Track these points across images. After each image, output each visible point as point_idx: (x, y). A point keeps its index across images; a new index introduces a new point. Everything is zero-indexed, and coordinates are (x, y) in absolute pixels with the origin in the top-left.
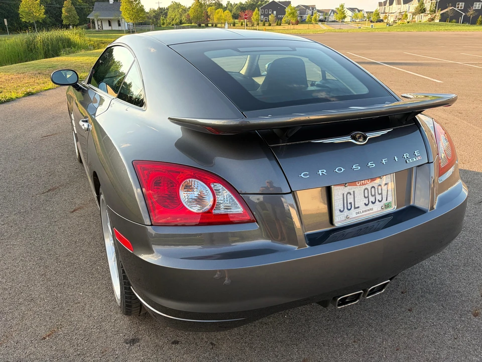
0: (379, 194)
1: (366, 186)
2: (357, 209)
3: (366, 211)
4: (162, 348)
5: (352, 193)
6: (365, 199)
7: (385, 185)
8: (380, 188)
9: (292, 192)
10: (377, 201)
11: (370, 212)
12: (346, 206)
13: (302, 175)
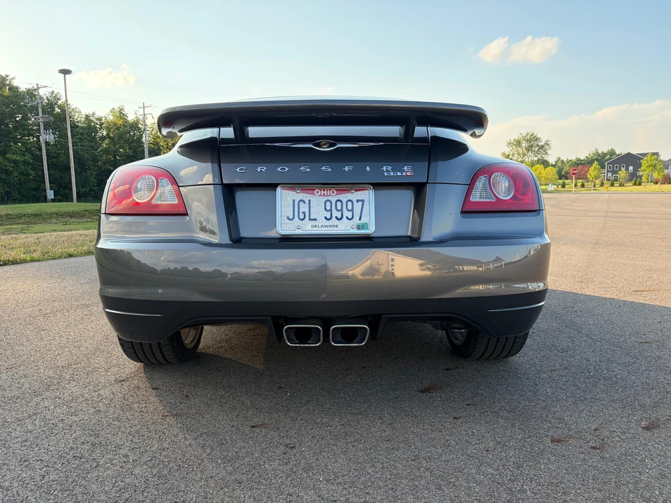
0: (349, 211)
1: (330, 198)
2: (313, 222)
3: (326, 226)
4: (139, 389)
5: (307, 202)
6: (326, 212)
7: (358, 201)
8: (350, 203)
9: (222, 184)
10: (344, 217)
11: (334, 228)
12: (297, 214)
13: (238, 170)
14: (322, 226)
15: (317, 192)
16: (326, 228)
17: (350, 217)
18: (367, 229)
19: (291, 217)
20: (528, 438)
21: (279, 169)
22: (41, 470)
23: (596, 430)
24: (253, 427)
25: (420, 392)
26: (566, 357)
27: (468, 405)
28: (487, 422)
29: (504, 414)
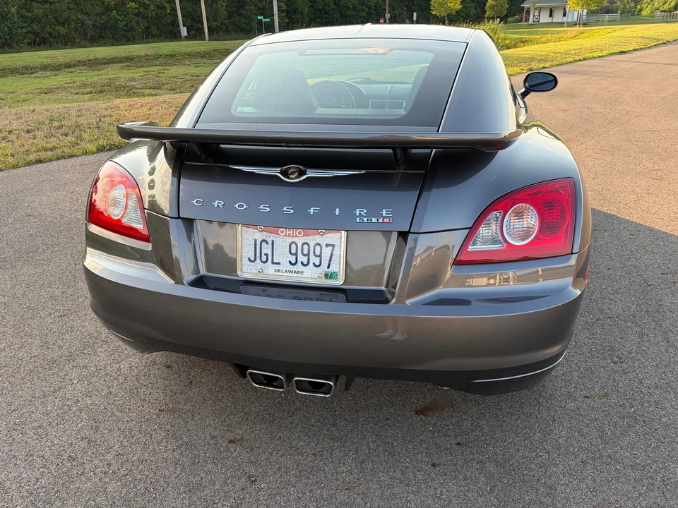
0: (316, 256)
1: (296, 240)
2: (276, 265)
3: (290, 272)
4: (154, 364)
5: (270, 242)
6: (291, 256)
7: (327, 245)
8: (318, 247)
9: (180, 218)
10: (311, 264)
11: (299, 275)
12: (259, 256)
13: (195, 202)
14: (286, 271)
15: (282, 232)
16: (291, 274)
17: (317, 264)
19: (253, 259)
25: (417, 412)
26: (616, 372)
27: (458, 444)
28: (465, 479)
29: (491, 467)
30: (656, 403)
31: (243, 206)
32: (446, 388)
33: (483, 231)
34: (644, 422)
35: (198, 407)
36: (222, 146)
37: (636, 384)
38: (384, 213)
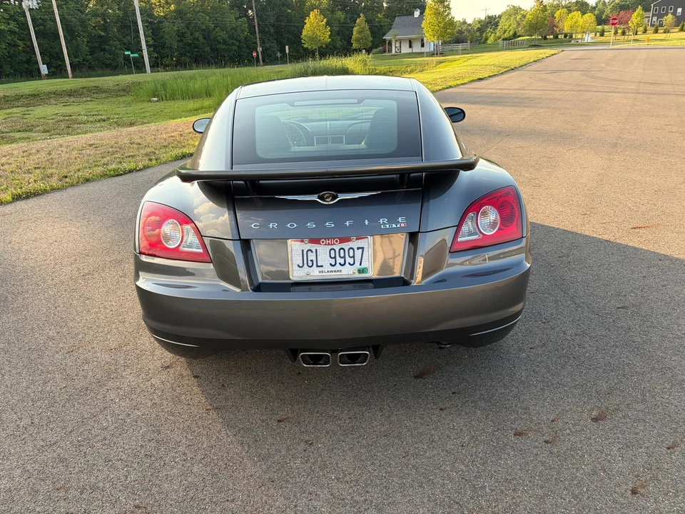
0: (351, 257)
1: (334, 247)
2: (320, 268)
3: (332, 271)
4: (183, 377)
5: (314, 251)
6: (331, 259)
7: (358, 248)
8: (351, 251)
9: (240, 239)
10: (347, 264)
11: (338, 273)
12: (307, 263)
13: (252, 226)
14: (328, 271)
15: (323, 242)
16: (332, 273)
17: (352, 263)
18: (367, 272)
19: (301, 265)
20: (497, 431)
21: (288, 225)
22: (123, 470)
23: (553, 421)
24: (279, 421)
25: (416, 377)
26: (547, 329)
27: (454, 393)
28: (466, 414)
29: (482, 404)
30: (579, 345)
31: (294, 225)
32: (448, 346)
33: (465, 228)
34: (574, 358)
35: (239, 402)
36: (261, 182)
37: (562, 335)
38: (400, 220)
